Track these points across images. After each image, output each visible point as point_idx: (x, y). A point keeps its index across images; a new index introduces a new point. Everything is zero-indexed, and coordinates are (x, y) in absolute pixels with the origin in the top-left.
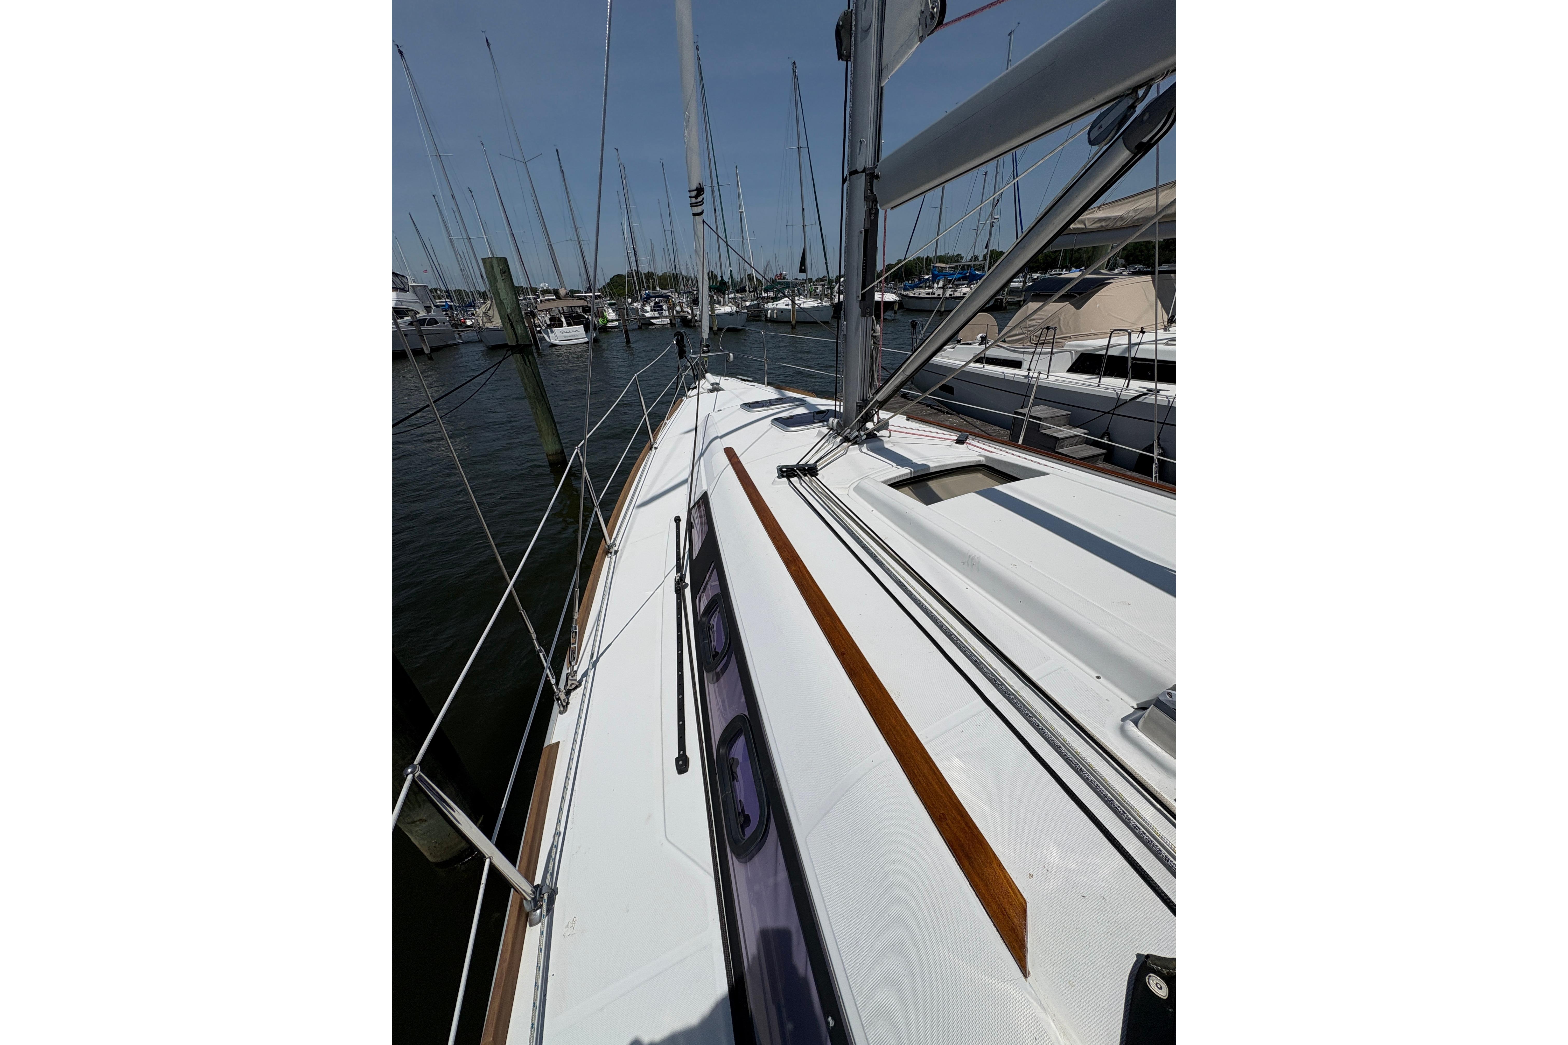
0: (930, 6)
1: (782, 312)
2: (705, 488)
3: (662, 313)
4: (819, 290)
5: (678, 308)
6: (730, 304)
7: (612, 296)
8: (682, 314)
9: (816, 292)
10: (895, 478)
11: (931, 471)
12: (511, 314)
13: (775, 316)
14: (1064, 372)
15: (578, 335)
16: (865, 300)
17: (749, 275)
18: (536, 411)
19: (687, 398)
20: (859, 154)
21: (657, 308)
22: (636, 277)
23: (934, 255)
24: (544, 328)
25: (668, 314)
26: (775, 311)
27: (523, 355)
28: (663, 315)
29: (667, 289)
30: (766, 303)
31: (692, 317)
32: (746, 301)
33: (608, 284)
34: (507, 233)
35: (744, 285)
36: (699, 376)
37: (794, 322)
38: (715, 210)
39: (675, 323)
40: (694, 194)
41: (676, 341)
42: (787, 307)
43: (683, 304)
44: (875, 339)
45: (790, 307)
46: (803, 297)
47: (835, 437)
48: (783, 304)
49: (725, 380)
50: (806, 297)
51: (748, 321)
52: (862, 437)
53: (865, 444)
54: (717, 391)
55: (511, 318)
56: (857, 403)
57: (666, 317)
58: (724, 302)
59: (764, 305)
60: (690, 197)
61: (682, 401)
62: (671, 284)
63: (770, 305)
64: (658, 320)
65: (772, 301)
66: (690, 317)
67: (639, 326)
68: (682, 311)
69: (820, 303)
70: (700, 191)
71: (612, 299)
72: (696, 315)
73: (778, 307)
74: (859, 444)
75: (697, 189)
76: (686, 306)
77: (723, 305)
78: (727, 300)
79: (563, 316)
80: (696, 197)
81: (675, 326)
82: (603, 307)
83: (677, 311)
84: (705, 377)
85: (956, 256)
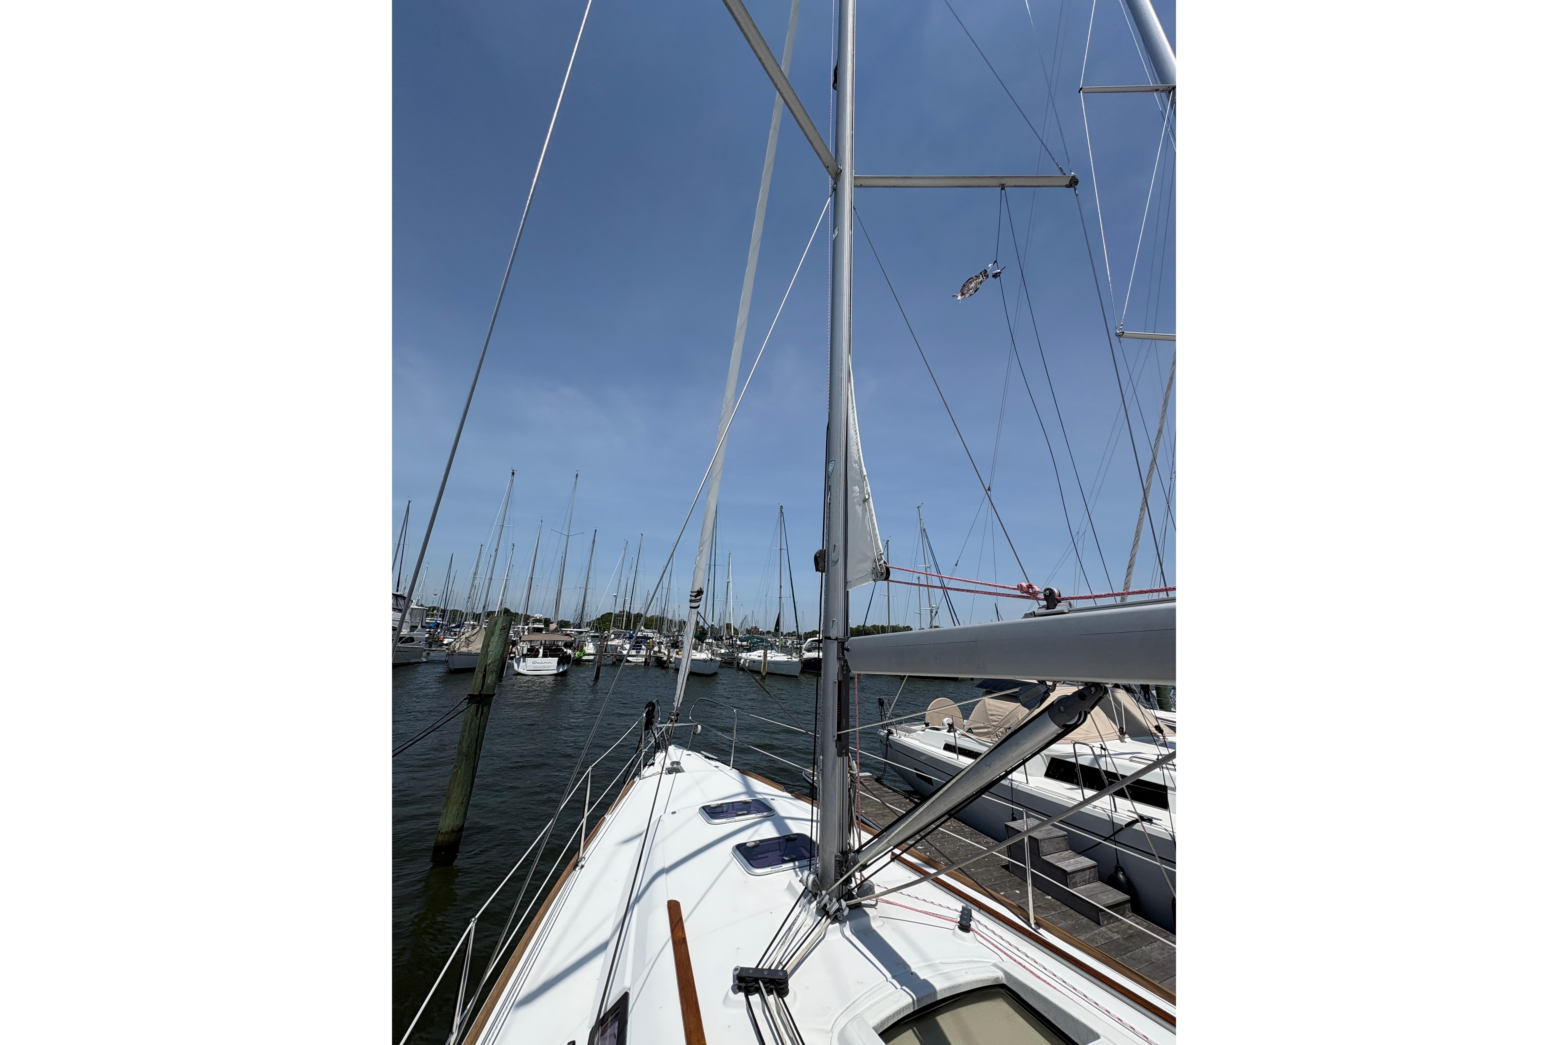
0: (879, 569)
1: (754, 662)
2: (627, 984)
3: (639, 652)
4: (789, 643)
5: (656, 649)
6: (706, 651)
7: (597, 629)
8: (658, 655)
9: (786, 644)
10: (894, 1015)
11: (939, 997)
12: (490, 664)
13: (747, 665)
14: (1042, 776)
15: (548, 667)
16: (841, 740)
17: (727, 624)
18: (458, 771)
19: (640, 779)
20: (832, 628)
21: (636, 646)
22: (626, 617)
23: (888, 625)
24: (517, 657)
25: (644, 653)
26: (748, 661)
27: (479, 705)
28: (640, 654)
29: (651, 629)
30: (740, 652)
31: (667, 659)
32: (721, 648)
33: (598, 619)
34: (527, 576)
35: (722, 635)
36: (660, 746)
37: (764, 674)
38: (709, 580)
39: (649, 663)
40: (694, 594)
41: (646, 714)
42: (759, 658)
43: (662, 646)
44: (852, 777)
45: (762, 658)
46: (775, 651)
47: (810, 902)
48: (756, 655)
49: (688, 755)
50: (778, 652)
51: (720, 667)
52: (843, 911)
53: (848, 922)
54: (676, 772)
55: (488, 668)
56: (836, 856)
57: (643, 656)
58: (701, 649)
59: (738, 654)
60: (690, 595)
61: (634, 782)
62: (656, 625)
63: (744, 655)
64: (634, 658)
65: (746, 651)
66: (665, 658)
67: (613, 662)
68: (660, 651)
69: (790, 658)
70: (700, 593)
71: (597, 631)
72: (671, 657)
73: (751, 657)
74: (841, 922)
75: (698, 591)
76: (664, 648)
77: (699, 652)
78: (704, 648)
79: (542, 647)
80: (696, 596)
81: (648, 665)
82: (585, 641)
83: (654, 651)
84: (666, 750)
85: (906, 627)
